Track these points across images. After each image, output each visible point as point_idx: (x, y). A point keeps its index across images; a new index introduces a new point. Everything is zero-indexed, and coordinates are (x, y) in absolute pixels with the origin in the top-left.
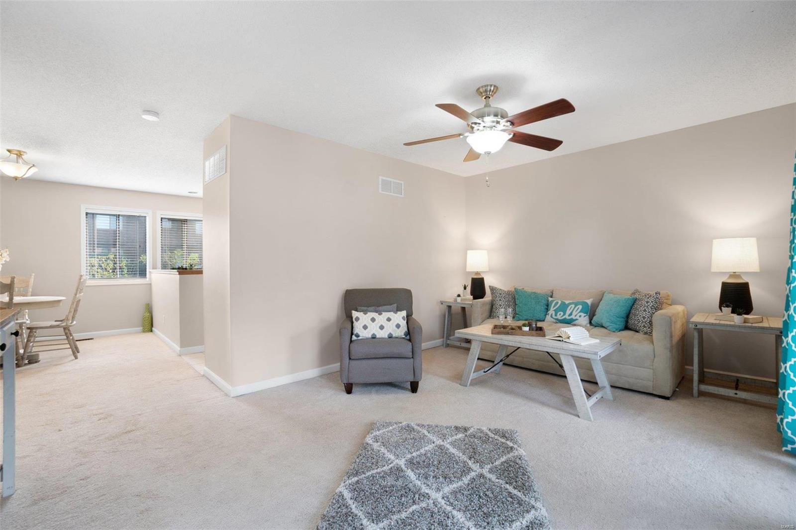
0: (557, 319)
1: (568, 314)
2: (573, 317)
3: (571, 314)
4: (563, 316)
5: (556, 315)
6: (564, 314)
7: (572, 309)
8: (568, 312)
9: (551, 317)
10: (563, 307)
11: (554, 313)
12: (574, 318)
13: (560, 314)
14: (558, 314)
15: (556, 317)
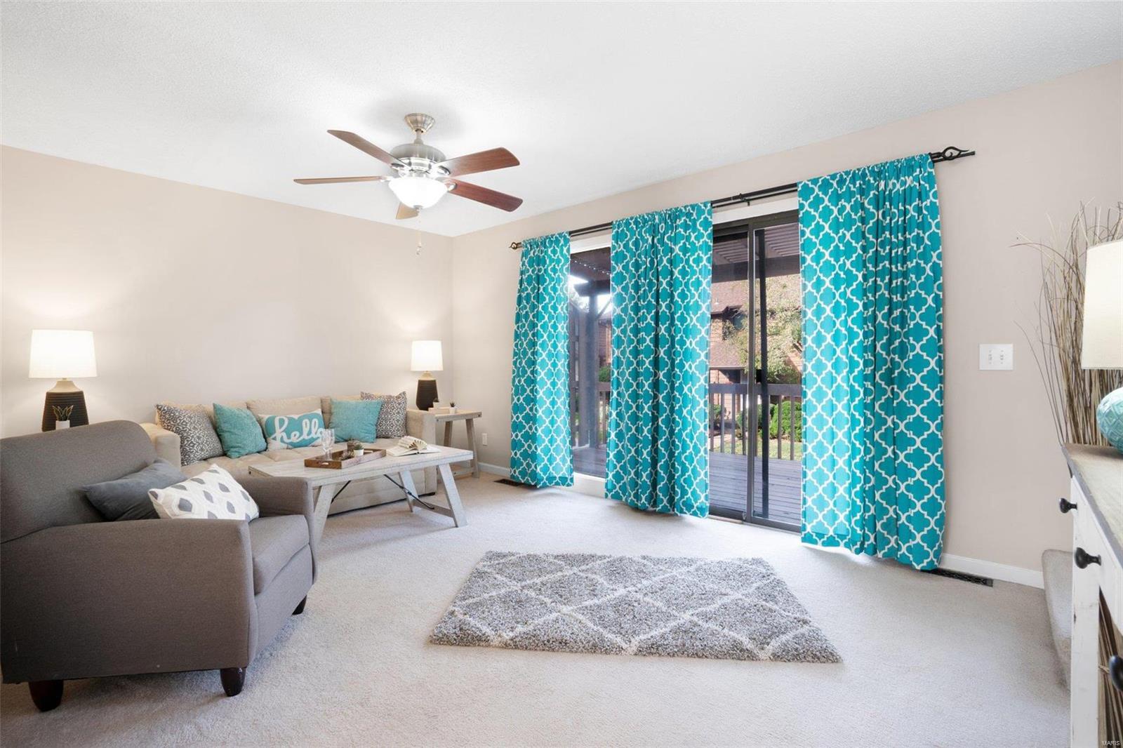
0: (291, 444)
1: (307, 432)
2: (312, 435)
3: (309, 433)
4: (298, 438)
5: (289, 437)
6: (301, 434)
7: (308, 425)
8: (306, 430)
9: (282, 440)
10: (295, 425)
11: (284, 435)
12: (315, 437)
13: (295, 435)
14: (293, 434)
15: (290, 441)
